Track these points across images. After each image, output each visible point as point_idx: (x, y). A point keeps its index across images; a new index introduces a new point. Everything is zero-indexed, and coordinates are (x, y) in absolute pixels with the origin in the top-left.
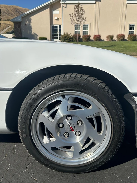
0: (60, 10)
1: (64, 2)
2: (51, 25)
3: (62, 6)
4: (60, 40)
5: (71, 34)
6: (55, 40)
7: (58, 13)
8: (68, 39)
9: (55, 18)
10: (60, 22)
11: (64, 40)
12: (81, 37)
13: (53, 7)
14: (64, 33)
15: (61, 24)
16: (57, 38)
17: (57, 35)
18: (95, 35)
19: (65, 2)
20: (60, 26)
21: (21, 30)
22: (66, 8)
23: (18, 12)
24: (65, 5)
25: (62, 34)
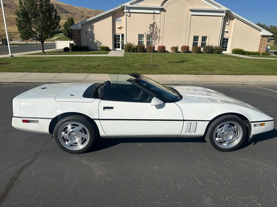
0: (123, 18)
1: (127, 11)
2: (113, 33)
3: (125, 15)
4: (122, 50)
5: (134, 43)
6: (117, 49)
7: (122, 21)
8: (133, 49)
9: (117, 26)
10: (123, 31)
11: (127, 50)
12: (146, 48)
13: (116, 15)
14: (127, 43)
15: (124, 33)
16: (119, 47)
17: (119, 44)
18: (159, 46)
19: (129, 11)
20: (123, 35)
21: (80, 37)
22: (130, 16)
23: (60, 9)
24: (128, 14)
25: (125, 43)
